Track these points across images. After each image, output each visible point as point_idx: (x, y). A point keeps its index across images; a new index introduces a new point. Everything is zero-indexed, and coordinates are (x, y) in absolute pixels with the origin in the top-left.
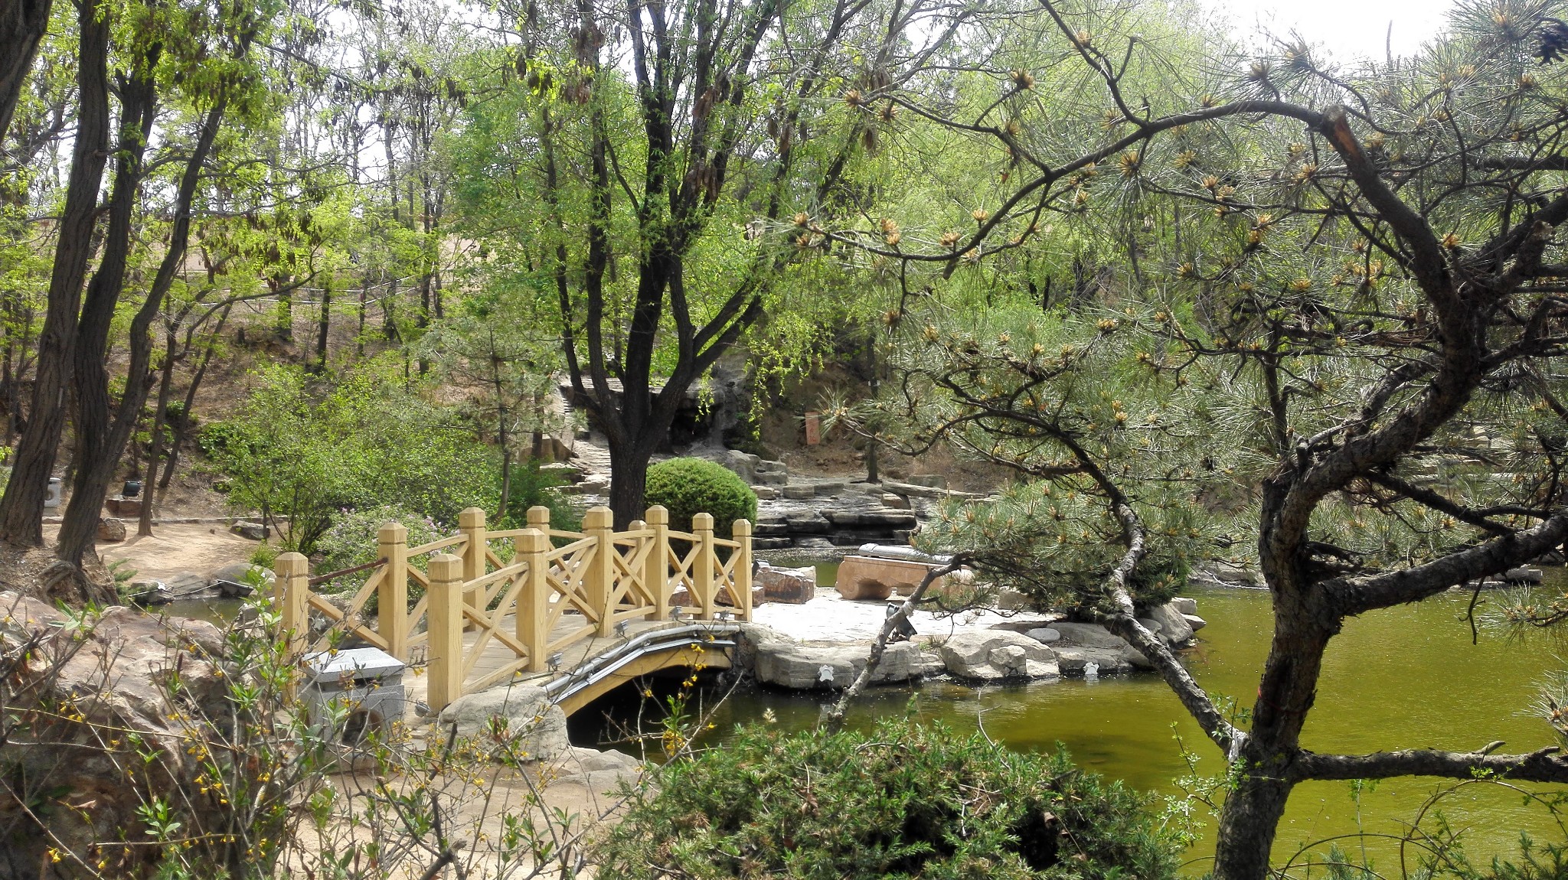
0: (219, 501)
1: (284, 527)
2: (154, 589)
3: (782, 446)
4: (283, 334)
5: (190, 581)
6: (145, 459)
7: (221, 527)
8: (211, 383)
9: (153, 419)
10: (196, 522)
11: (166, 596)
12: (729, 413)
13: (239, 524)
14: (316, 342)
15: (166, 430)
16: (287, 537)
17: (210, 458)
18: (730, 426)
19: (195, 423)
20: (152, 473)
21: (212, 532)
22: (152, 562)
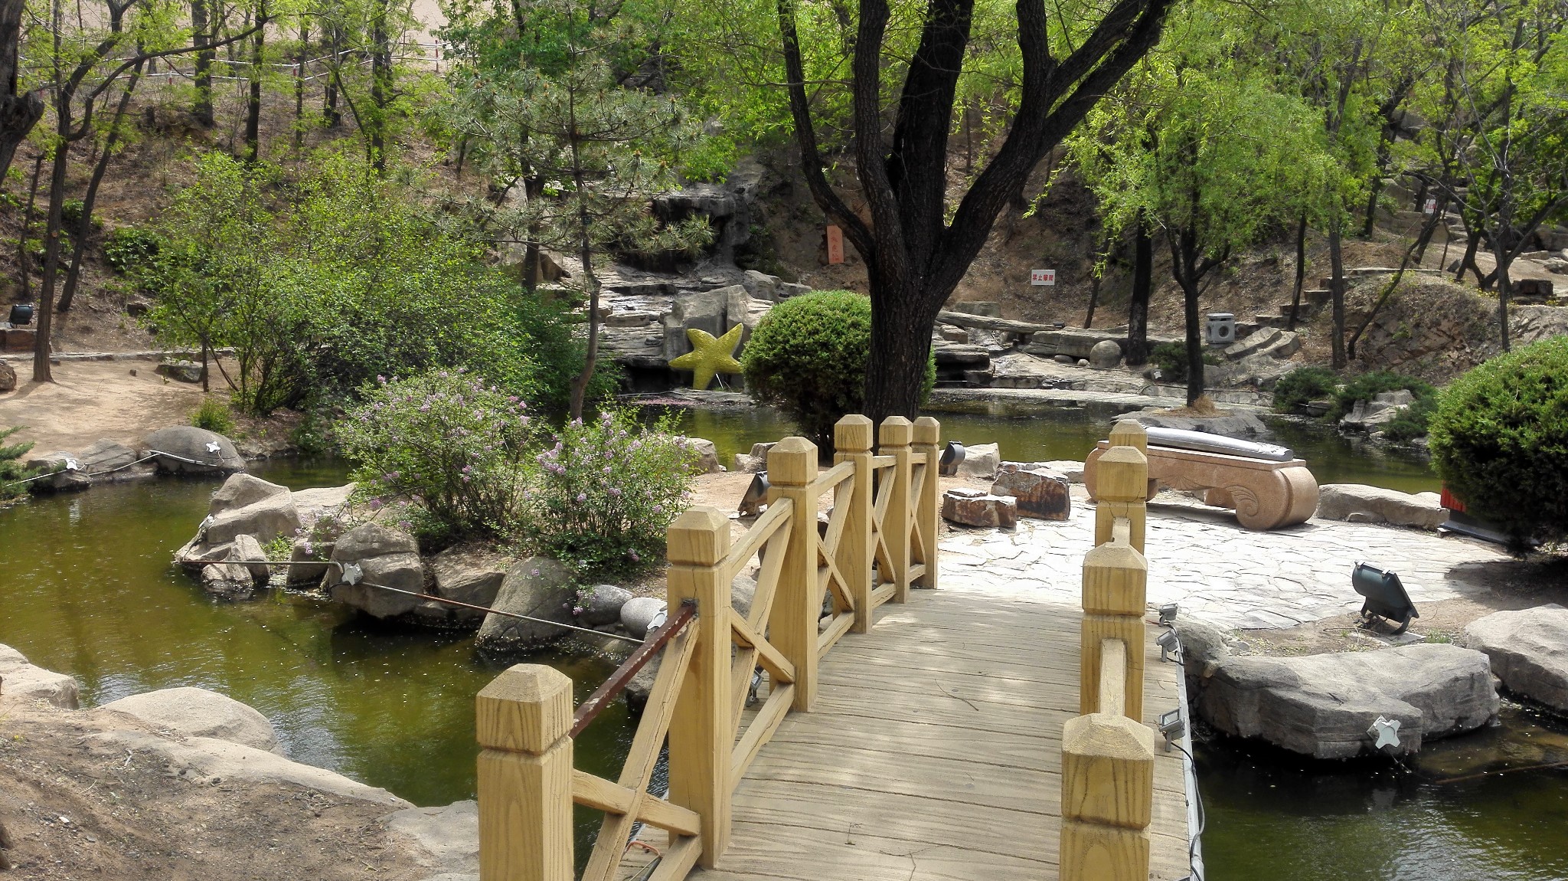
0: (137, 327)
1: (232, 365)
2: (62, 470)
3: (800, 266)
4: (202, 118)
5: (113, 454)
6: (37, 274)
7: (143, 366)
8: (115, 177)
9: (44, 223)
10: (109, 358)
11: (81, 479)
12: (740, 225)
13: (169, 361)
14: (243, 127)
15: (63, 236)
16: (239, 385)
17: (121, 273)
18: (742, 241)
19: (98, 228)
20: (47, 293)
21: (133, 373)
22: (59, 423)
